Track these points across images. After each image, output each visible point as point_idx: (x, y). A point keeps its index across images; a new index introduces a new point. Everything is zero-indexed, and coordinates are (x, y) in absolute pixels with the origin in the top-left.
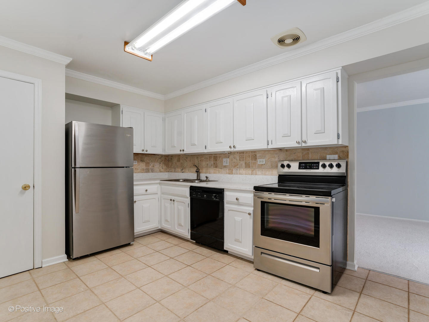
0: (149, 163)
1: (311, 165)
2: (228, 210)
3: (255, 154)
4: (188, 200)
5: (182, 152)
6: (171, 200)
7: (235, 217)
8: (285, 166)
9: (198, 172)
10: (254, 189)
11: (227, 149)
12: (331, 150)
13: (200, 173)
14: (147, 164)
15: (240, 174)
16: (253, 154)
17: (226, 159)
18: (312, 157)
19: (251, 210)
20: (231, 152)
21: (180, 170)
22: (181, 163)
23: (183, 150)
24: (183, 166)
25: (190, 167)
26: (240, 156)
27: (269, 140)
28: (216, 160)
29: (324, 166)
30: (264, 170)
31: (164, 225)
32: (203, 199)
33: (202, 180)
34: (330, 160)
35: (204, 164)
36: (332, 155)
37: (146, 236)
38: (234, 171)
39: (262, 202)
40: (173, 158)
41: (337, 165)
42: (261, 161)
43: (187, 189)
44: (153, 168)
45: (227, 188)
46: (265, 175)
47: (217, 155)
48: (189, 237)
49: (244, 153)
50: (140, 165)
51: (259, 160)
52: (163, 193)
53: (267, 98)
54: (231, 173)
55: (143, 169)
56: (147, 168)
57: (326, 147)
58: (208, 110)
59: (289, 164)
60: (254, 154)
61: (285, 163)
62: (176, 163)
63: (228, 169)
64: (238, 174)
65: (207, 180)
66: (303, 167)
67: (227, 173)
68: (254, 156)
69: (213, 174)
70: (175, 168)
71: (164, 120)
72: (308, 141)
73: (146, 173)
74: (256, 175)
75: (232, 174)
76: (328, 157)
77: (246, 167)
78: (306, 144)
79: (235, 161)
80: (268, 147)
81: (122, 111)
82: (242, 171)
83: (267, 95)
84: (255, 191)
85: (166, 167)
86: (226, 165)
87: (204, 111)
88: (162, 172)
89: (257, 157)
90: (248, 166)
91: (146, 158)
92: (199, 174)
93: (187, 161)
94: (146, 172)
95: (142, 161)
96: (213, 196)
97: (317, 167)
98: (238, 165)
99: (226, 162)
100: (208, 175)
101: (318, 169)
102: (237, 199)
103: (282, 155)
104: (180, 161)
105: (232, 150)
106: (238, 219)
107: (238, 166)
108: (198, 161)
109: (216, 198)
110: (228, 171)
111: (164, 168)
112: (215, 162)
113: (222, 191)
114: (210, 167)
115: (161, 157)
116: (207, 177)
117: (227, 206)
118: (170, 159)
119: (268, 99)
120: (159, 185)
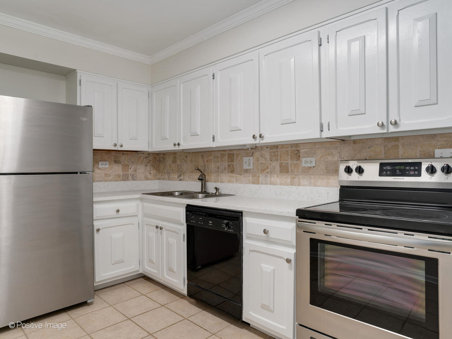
0: (128, 166)
1: (405, 169)
2: (250, 251)
3: (298, 149)
4: (183, 229)
5: (177, 148)
6: (157, 227)
7: (262, 265)
8: (352, 171)
9: (202, 179)
10: (296, 216)
11: (248, 141)
12: (444, 139)
13: (205, 181)
14: (126, 167)
15: (271, 184)
16: (294, 149)
17: (249, 158)
18: (404, 153)
19: (291, 252)
20: (256, 147)
21: (176, 177)
22: (178, 165)
23: (179, 144)
24: (180, 170)
25: (192, 172)
26: (272, 152)
27: (323, 122)
28: (232, 161)
29: (432, 170)
30: (313, 177)
31: (148, 268)
32: (207, 227)
33: (209, 193)
34: (441, 158)
35: (213, 166)
36: (445, 148)
37: (117, 286)
38: (261, 178)
39: (312, 240)
40: (166, 157)
41: (443, 169)
42: (307, 162)
43: (183, 209)
44: (134, 173)
45: (247, 210)
46: (315, 186)
47: (234, 152)
48: (185, 292)
49: (279, 148)
50: (114, 169)
51: (303, 160)
52: (145, 215)
53: (320, 45)
54: (256, 182)
55: (119, 176)
56: (124, 173)
57: (434, 135)
58: (218, 77)
59: (360, 167)
60: (296, 149)
61: (353, 165)
62: (170, 166)
63: (251, 175)
64: (268, 184)
65: (217, 194)
66: (388, 173)
67: (250, 182)
68: (296, 152)
69: (227, 184)
70: (169, 173)
71: (150, 96)
72: (402, 122)
73: (123, 182)
74: (299, 185)
75: (258, 183)
76: (438, 152)
77: (281, 172)
78: (397, 128)
79: (263, 161)
80: (321, 135)
81: (80, 81)
82: (275, 178)
83: (320, 40)
84: (299, 218)
85: (155, 172)
86: (248, 168)
87: (212, 77)
88: (150, 180)
89: (301, 155)
90: (284, 170)
91: (123, 158)
92: (205, 184)
93: (186, 162)
94: (123, 180)
95: (116, 162)
96: (224, 223)
97: (416, 173)
98: (268, 168)
99: (247, 163)
100: (218, 185)
101: (419, 175)
102: (265, 232)
103: (347, 150)
104: (176, 162)
105: (258, 141)
106: (267, 267)
107: (268, 170)
108: (203, 161)
109: (229, 228)
110: (251, 178)
111: (152, 174)
112: (230, 163)
113: (239, 215)
114: (222, 172)
115: (148, 156)
116: (216, 189)
117: (247, 244)
118: (162, 160)
119: (321, 47)
120: (139, 202)
